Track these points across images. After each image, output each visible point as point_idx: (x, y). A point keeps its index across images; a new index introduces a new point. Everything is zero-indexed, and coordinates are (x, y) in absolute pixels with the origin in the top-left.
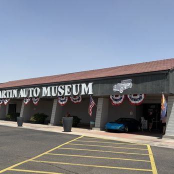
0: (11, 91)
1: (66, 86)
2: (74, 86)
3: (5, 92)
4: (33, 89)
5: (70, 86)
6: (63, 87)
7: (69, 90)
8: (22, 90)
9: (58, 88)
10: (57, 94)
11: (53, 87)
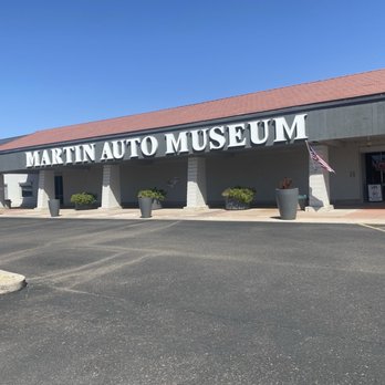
0: (77, 147)
1: (232, 128)
2: (254, 125)
3: (59, 151)
4: (138, 139)
5: (242, 125)
6: (222, 129)
7: (239, 134)
8: (106, 144)
9: (207, 132)
10: (208, 146)
11: (194, 133)
